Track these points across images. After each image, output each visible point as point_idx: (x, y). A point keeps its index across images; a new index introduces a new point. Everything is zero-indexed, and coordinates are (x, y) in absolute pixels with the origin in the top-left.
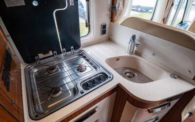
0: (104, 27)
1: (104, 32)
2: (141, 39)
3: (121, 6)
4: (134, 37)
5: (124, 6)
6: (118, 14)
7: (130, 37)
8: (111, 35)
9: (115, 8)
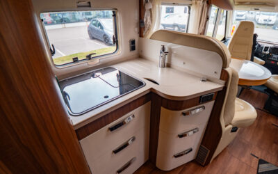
0: (133, 42)
1: (133, 48)
2: (170, 49)
3: (149, 21)
4: (163, 49)
5: (152, 20)
6: (146, 29)
7: (160, 48)
8: (142, 51)
9: (143, 22)
